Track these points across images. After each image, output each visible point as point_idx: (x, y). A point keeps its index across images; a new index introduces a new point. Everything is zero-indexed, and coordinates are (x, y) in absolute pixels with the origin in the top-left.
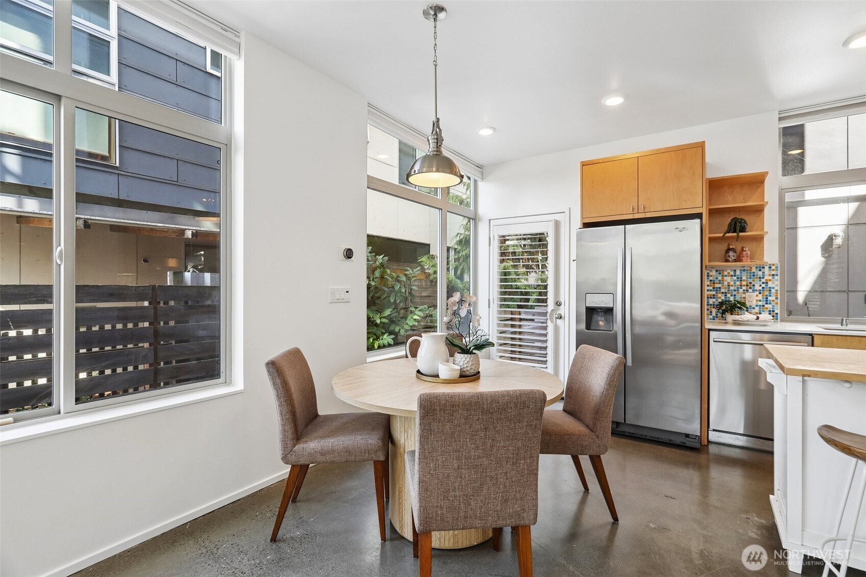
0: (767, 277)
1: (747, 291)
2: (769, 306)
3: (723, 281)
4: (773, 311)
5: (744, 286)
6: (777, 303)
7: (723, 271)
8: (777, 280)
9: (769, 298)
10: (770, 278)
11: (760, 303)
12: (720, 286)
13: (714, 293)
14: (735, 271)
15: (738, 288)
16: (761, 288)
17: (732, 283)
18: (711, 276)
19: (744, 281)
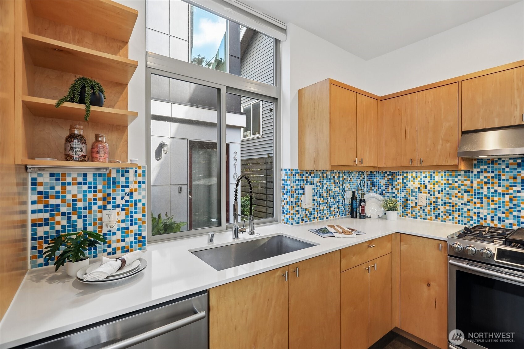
0: (132, 186)
1: (105, 207)
2: (135, 228)
3: (64, 192)
4: (140, 234)
5: (100, 199)
6: (144, 223)
7: (64, 175)
8: (144, 190)
9: (135, 216)
10: (136, 186)
11: (123, 225)
12: (58, 201)
13: (47, 215)
14: (85, 175)
15: (90, 204)
16: (123, 202)
17: (80, 196)
18: (41, 184)
19: (100, 191)
